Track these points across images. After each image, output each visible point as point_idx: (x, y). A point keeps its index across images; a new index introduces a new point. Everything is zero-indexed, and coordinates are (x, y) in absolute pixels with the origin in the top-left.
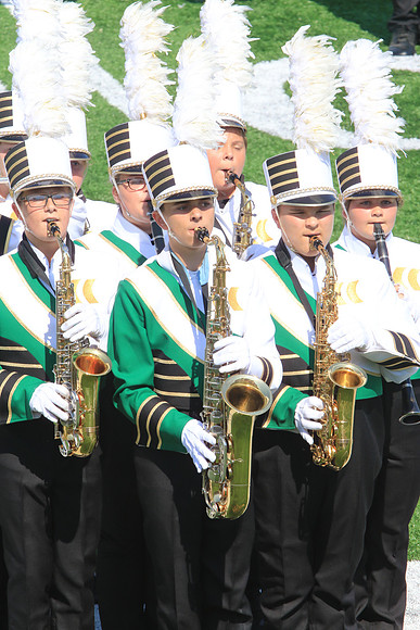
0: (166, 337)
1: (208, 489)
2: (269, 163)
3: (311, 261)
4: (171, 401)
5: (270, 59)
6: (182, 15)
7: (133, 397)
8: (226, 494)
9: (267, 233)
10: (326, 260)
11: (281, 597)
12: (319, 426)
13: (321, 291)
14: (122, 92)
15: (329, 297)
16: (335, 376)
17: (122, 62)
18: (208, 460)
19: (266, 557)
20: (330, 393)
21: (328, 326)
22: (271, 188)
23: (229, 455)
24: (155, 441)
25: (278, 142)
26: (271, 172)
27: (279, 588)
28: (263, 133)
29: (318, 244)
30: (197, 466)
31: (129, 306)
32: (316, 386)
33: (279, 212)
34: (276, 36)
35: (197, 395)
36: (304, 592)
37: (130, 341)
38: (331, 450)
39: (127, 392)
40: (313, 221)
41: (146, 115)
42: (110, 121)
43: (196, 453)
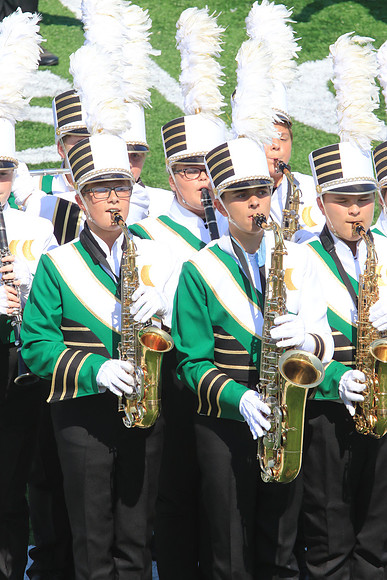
0: (225, 314)
1: (263, 455)
2: (314, 155)
3: (353, 246)
4: (230, 374)
5: (315, 59)
6: (234, 18)
7: (195, 369)
8: (280, 460)
9: (313, 219)
10: (367, 244)
11: (325, 555)
12: (361, 398)
13: (362, 273)
14: (179, 89)
15: (371, 278)
16: (376, 351)
17: (178, 62)
18: (263, 429)
19: (312, 517)
20: (371, 367)
21: (369, 306)
22: (317, 178)
23: (283, 425)
24: (214, 410)
25: (323, 136)
26: (317, 163)
27: (324, 547)
28: (308, 128)
29: (360, 229)
30: (253, 433)
31: (192, 286)
32: (358, 361)
33: (324, 199)
34: (321, 38)
35: (255, 368)
36: (346, 550)
37: (193, 318)
38: (372, 419)
39: (189, 365)
40: (355, 208)
41: (200, 110)
42: (168, 116)
43: (253, 422)
